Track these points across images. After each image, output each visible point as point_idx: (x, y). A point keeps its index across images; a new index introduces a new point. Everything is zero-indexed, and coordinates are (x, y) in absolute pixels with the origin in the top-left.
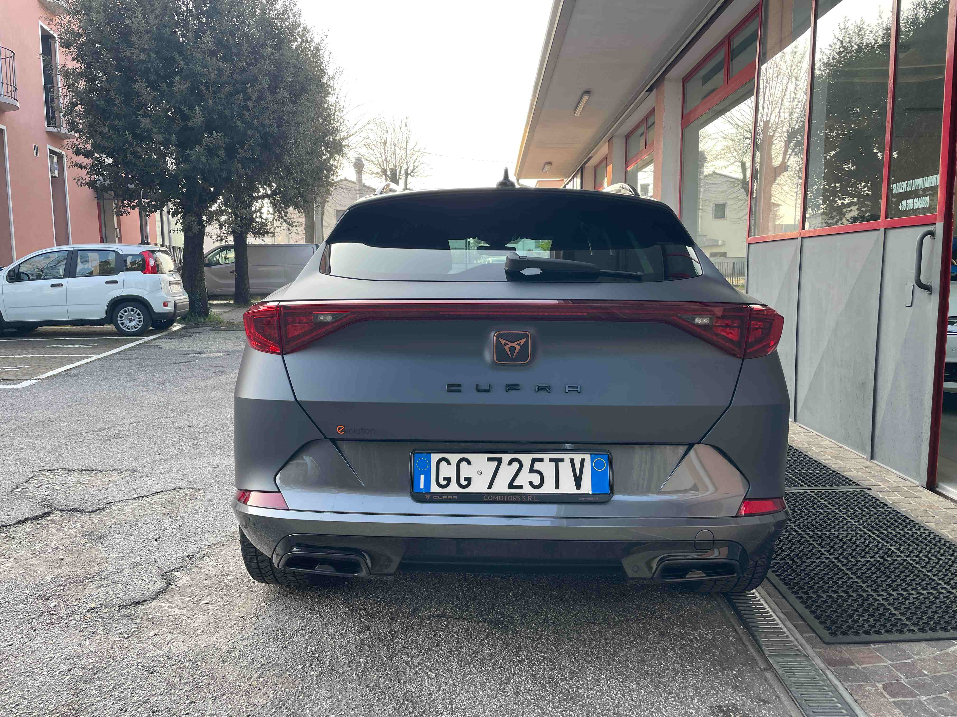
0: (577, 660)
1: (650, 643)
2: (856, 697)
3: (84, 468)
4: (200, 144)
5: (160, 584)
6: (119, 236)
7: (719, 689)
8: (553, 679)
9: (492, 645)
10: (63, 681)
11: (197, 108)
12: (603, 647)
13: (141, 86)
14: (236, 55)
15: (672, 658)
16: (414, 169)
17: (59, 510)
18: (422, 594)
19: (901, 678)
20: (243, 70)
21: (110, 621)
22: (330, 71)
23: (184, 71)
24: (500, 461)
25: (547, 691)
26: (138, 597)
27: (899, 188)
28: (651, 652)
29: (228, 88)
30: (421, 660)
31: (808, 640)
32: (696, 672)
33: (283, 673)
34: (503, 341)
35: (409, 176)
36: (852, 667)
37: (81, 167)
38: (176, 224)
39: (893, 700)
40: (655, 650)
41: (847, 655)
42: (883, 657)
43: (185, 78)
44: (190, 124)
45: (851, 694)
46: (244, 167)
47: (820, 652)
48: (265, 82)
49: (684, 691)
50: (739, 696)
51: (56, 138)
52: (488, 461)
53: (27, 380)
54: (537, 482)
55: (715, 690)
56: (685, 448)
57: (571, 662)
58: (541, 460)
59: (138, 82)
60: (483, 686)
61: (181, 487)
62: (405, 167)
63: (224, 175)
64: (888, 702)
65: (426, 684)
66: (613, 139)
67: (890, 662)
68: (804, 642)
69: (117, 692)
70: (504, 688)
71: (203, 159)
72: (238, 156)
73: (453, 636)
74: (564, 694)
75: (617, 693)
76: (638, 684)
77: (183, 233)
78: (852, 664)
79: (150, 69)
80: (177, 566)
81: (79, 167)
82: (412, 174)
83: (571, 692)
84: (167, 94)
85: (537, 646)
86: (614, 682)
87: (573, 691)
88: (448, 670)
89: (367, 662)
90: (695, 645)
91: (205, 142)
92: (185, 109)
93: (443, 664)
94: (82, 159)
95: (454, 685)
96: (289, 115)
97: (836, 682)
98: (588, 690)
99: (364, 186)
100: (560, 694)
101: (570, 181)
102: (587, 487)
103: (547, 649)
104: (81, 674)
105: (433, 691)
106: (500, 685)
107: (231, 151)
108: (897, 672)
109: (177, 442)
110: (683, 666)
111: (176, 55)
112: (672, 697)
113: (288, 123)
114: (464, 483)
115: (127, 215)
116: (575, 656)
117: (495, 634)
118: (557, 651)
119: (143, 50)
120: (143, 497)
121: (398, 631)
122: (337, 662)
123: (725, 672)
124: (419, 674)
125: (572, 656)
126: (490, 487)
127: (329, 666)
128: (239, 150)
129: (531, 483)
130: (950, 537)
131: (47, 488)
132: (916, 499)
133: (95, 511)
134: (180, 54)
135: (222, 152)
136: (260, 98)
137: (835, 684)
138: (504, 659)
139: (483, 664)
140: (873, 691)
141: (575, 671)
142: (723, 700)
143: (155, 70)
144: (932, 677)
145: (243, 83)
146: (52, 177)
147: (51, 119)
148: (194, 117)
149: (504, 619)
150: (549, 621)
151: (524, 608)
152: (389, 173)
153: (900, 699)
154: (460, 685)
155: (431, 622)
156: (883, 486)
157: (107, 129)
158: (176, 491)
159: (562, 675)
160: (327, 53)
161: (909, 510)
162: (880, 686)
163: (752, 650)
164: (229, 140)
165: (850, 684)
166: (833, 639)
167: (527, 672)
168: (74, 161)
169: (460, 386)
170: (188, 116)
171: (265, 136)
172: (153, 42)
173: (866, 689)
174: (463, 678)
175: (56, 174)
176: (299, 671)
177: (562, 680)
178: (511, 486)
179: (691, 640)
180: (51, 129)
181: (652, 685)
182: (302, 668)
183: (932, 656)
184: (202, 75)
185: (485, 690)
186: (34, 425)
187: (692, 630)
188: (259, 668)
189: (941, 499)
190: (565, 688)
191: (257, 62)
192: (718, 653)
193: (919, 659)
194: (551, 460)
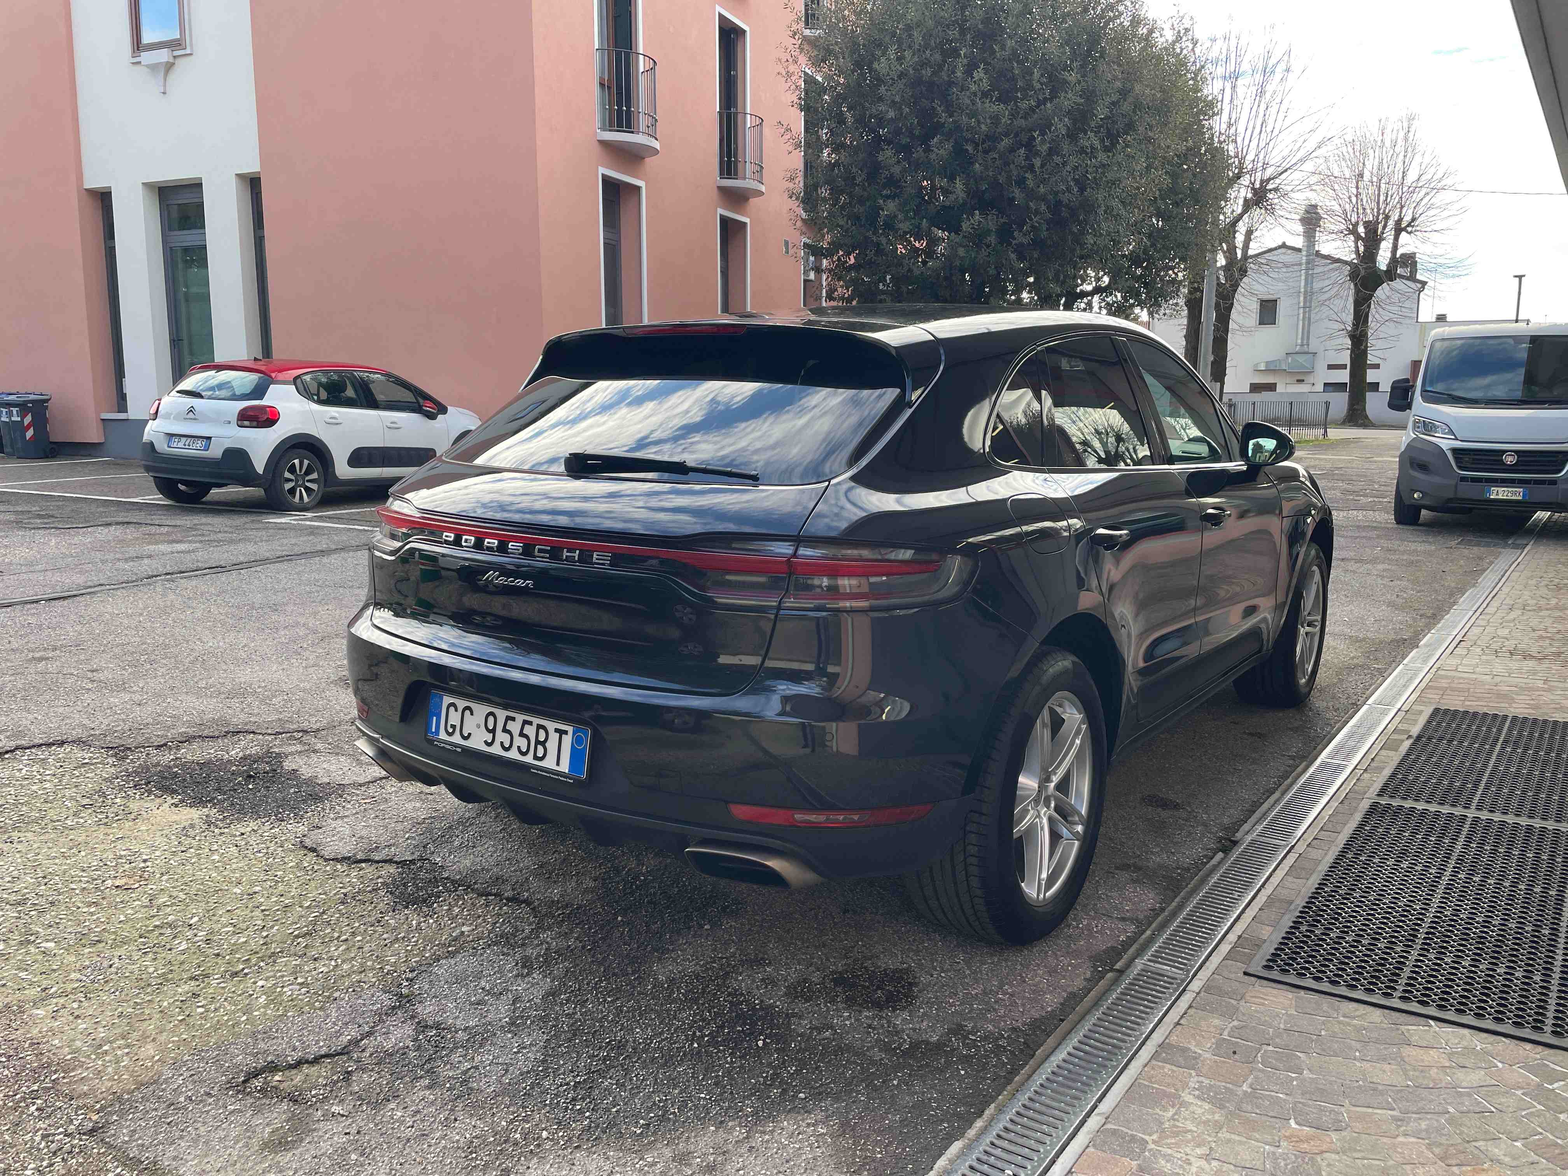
4: (958, 229)
14: (1021, 90)
16: (1413, 220)
20: (1032, 111)
23: (946, 126)
29: (1005, 142)
35: (1403, 234)
43: (948, 135)
48: (1061, 126)
79: (901, 129)
82: (1409, 229)
84: (923, 161)
91: (965, 226)
107: (1005, 234)
128: (1016, 234)
134: (943, 100)
136: (1052, 152)
143: (907, 130)
145: (1031, 130)
146: (805, 281)
152: (1361, 230)
164: (1004, 220)
171: (1056, 207)
172: (908, 90)
175: (812, 276)
184: (970, 129)
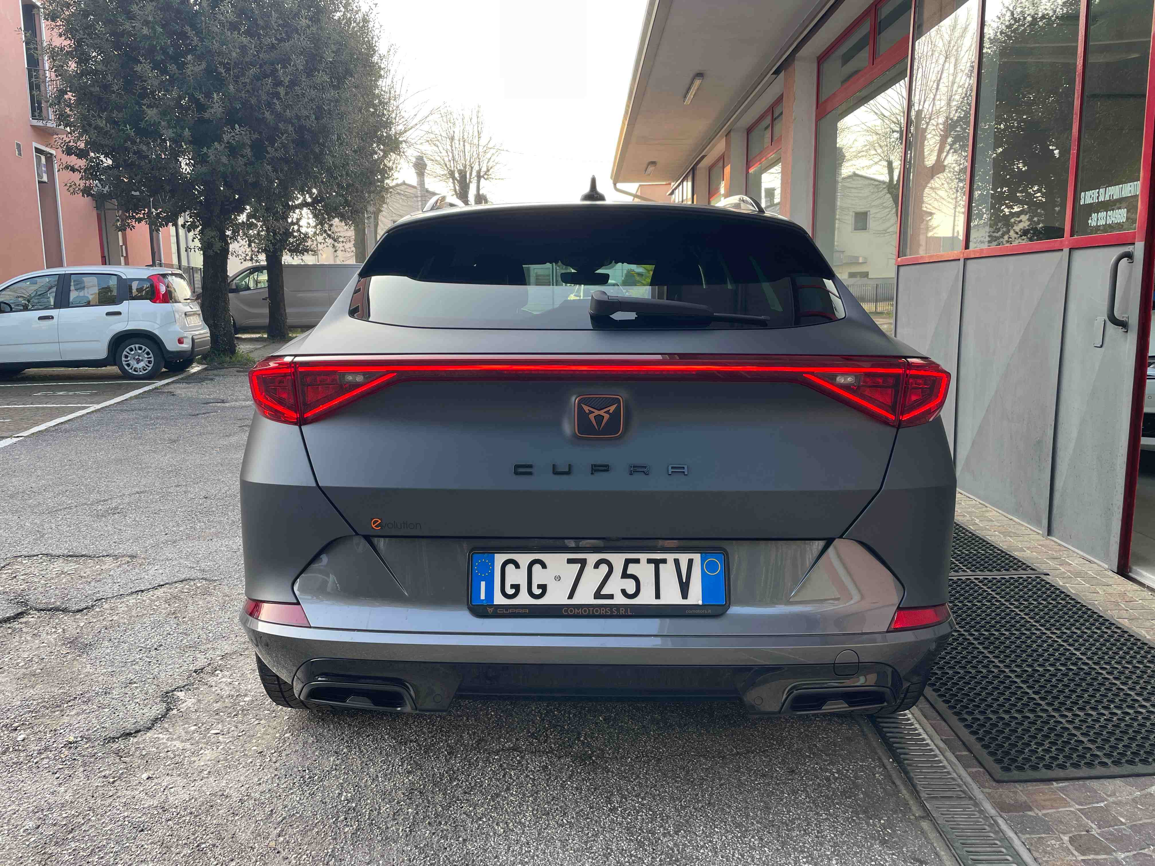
0: (684, 808)
1: (776, 784)
2: (1036, 855)
3: (71, 553)
4: (220, 140)
5: (158, 709)
6: (124, 255)
7: (863, 846)
8: (653, 834)
9: (577, 789)
10: (27, 843)
11: (215, 95)
12: (717, 789)
13: (144, 68)
14: (263, 28)
15: (804, 804)
16: (488, 170)
17: (36, 610)
18: (489, 719)
19: (1092, 828)
20: (273, 47)
21: (92, 760)
22: (382, 47)
23: (198, 48)
24: (583, 563)
25: (646, 850)
26: (130, 726)
27: (1088, 197)
28: (777, 795)
29: (253, 71)
30: (486, 809)
31: (973, 776)
32: (834, 822)
33: (310, 830)
34: (586, 408)
35: (482, 180)
36: (1030, 813)
37: (73, 170)
38: (193, 241)
39: (1083, 858)
40: (783, 792)
41: (1023, 798)
42: (1068, 799)
43: (200, 58)
44: (207, 115)
45: (1029, 850)
46: (275, 170)
47: (989, 794)
48: (299, 62)
49: (819, 848)
50: (888, 854)
51: (43, 133)
52: (568, 563)
53: (7, 437)
54: (631, 590)
55: (858, 847)
56: (821, 544)
57: (677, 810)
58: (637, 561)
59: (141, 63)
60: (564, 844)
61: (192, 578)
62: (476, 168)
63: (251, 179)
64: (1076, 861)
65: (492, 843)
66: (732, 133)
67: (1077, 807)
68: (969, 780)
69: (97, 857)
70: (591, 847)
71: (224, 160)
72: (268, 156)
73: (527, 776)
74: (667, 854)
75: (734, 853)
76: (761, 839)
77: (202, 252)
78: (1030, 809)
79: (155, 47)
80: (181, 683)
81: (71, 170)
82: (486, 177)
83: (676, 852)
84: (178, 77)
85: (634, 789)
86: (730, 837)
87: (678, 850)
88: (520, 822)
89: (417, 813)
90: (833, 786)
91: (226, 137)
92: (200, 97)
93: (514, 815)
94: (73, 160)
95: (528, 844)
96: (330, 105)
97: (1011, 834)
98: (697, 848)
99: (427, 191)
100: (661, 854)
101: (679, 185)
102: (695, 597)
103: (647, 793)
104: (51, 833)
105: (501, 853)
106: (586, 843)
108: (1086, 820)
109: (189, 518)
110: (817, 814)
111: (187, 28)
112: (803, 858)
113: (329, 114)
114: (537, 592)
115: (131, 230)
116: (681, 802)
117: (580, 773)
118: (659, 795)
119: (146, 23)
120: (142, 591)
121: (458, 770)
122: (379, 813)
123: (871, 821)
124: (483, 828)
125: (677, 803)
126: (571, 597)
127: (369, 819)
128: (269, 149)
129: (624, 592)
130: (1148, 637)
131: (23, 580)
132: (1105, 588)
133: (82, 610)
134: (193, 27)
135: (248, 151)
136: (293, 83)
137: (1010, 837)
138: (591, 808)
139: (565, 814)
140: (1057, 846)
141: (681, 822)
142: (868, 860)
143: (161, 48)
144: (1131, 826)
146: (39, 182)
147: (37, 110)
148: (212, 107)
149: (592, 753)
150: (649, 755)
151: (618, 738)
152: (457, 175)
153: (1091, 857)
154: (535, 844)
155: (500, 758)
156: (1063, 570)
157: (104, 122)
158: (185, 583)
159: (664, 829)
160: (377, 25)
161: (1096, 602)
162: (1066, 838)
163: (904, 792)
164: (256, 136)
165: (1028, 836)
166: (1006, 776)
167: (620, 824)
168: (64, 163)
169: (530, 466)
170: (204, 105)
171: (300, 129)
172: (159, 12)
173: (1049, 843)
174: (539, 834)
175: (45, 178)
176: (330, 826)
177: (664, 835)
178: (598, 595)
179: (828, 779)
180: (35, 123)
181: (778, 841)
182: (334, 822)
183: (1130, 797)
184: (220, 53)
185: (567, 850)
186: (12, 497)
187: (828, 764)
188: (279, 823)
189: (1136, 587)
190: (668, 846)
191: (289, 38)
192: (862, 796)
193: (1113, 803)
194: (649, 561)
